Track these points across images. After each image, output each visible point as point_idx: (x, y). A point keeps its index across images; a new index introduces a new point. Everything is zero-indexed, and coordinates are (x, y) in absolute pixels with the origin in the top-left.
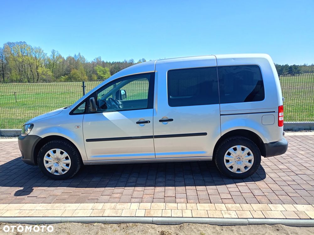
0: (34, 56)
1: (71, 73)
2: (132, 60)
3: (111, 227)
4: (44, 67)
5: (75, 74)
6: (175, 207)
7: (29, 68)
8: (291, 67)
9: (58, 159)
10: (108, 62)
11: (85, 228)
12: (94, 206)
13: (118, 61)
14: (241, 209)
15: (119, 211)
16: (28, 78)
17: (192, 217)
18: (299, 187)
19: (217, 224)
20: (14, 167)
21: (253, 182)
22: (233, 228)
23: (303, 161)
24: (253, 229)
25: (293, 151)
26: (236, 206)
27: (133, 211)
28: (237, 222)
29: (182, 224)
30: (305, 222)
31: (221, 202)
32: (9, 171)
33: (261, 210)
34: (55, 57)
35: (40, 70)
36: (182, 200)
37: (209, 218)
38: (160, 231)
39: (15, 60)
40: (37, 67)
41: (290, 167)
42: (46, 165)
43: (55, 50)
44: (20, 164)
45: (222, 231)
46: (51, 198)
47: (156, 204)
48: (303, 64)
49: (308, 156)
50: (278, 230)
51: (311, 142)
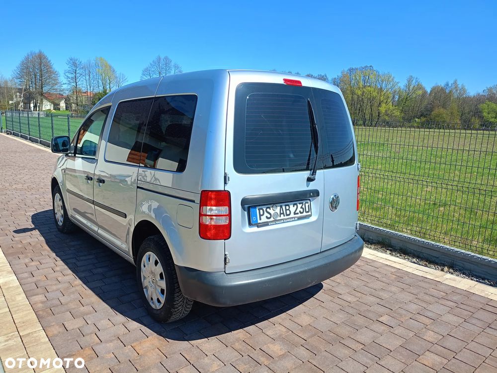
0: (379, 86)
1: (433, 113)
4: (390, 103)
5: (438, 116)
7: (369, 104)
16: (364, 118)
35: (383, 109)
39: (352, 92)
40: (380, 104)
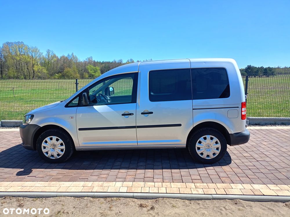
0: (31, 55)
1: (64, 71)
2: (121, 61)
3: (98, 201)
4: (40, 65)
5: (68, 72)
6: (152, 185)
7: (26, 66)
8: (266, 69)
9: (54, 145)
10: (99, 61)
11: (77, 201)
12: (84, 184)
13: (108, 61)
14: (207, 187)
15: (106, 188)
16: (24, 75)
17: (167, 193)
18: (258, 171)
19: (186, 199)
20: (15, 152)
21: (220, 167)
22: (200, 202)
23: (264, 150)
24: (216, 203)
25: (258, 142)
26: (204, 185)
27: (117, 188)
28: (203, 197)
29: (158, 199)
30: (259, 198)
31: (191, 182)
32: (11, 156)
33: (224, 188)
34: (50, 56)
35: (36, 68)
36: (159, 180)
37: (180, 194)
38: (139, 204)
39: (12, 58)
40: (33, 65)
41: (253, 155)
42: (44, 151)
43: (50, 50)
44: (20, 150)
45: (190, 204)
46: (48, 177)
47: (136, 183)
48: (277, 67)
49: (269, 146)
50: (236, 204)
51: (274, 135)
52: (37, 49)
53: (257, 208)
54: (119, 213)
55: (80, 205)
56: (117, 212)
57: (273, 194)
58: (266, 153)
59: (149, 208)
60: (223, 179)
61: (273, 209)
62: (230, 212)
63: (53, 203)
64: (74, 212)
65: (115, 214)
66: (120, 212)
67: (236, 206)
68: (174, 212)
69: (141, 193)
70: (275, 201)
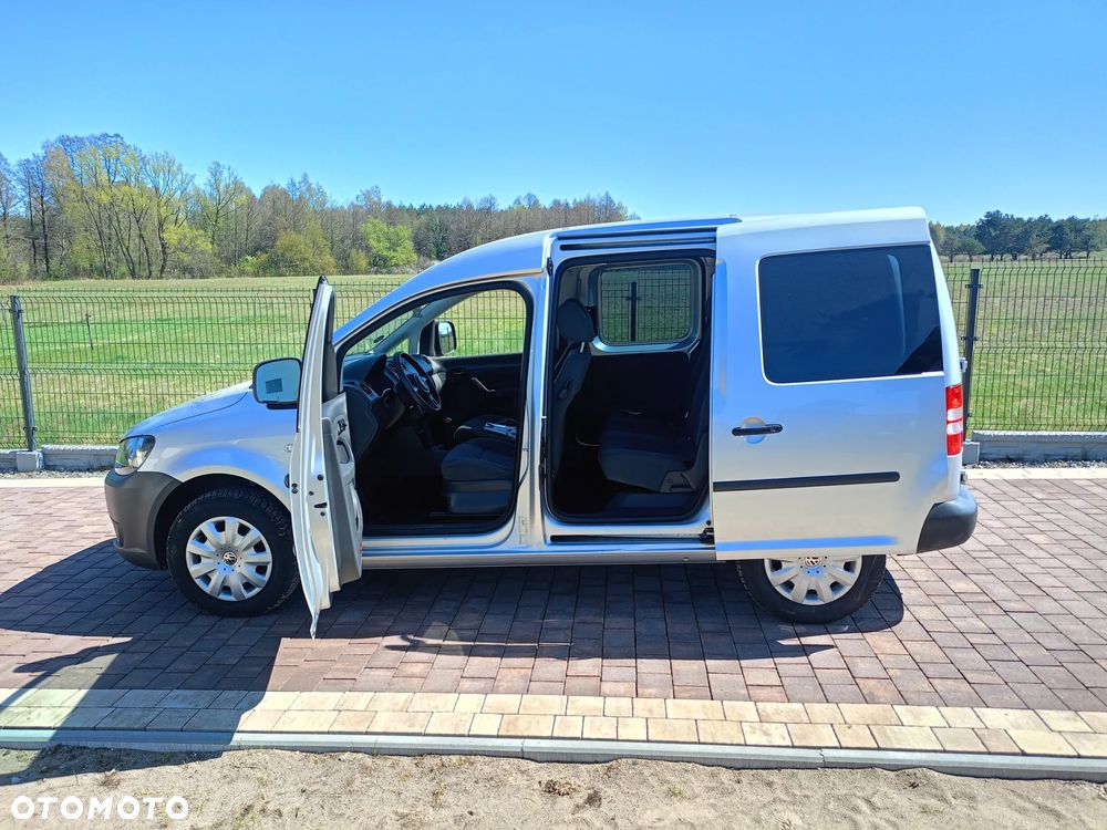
0: (150, 186)
1: (278, 243)
2: (491, 201)
3: (393, 766)
4: (185, 223)
5: (290, 248)
6: (595, 709)
7: (134, 225)
8: (1059, 227)
10: (407, 205)
11: (313, 767)
12: (342, 701)
13: (442, 204)
14: (806, 719)
15: (419, 719)
16: (130, 262)
17: (648, 741)
18: (1004, 653)
19: (724, 763)
20: (90, 573)
21: (859, 635)
22: (774, 776)
23: (1035, 569)
24: (837, 782)
25: (1012, 534)
26: (792, 711)
27: (464, 718)
28: (788, 760)
29: (614, 763)
30: (1002, 765)
31: (744, 695)
32: (76, 586)
33: (869, 722)
34: (223, 187)
35: (172, 235)
36: (622, 688)
37: (700, 743)
38: (544, 782)
39: (84, 198)
40: (161, 225)
41: (991, 586)
42: (194, 570)
43: (221, 163)
44: (109, 564)
45: (737, 786)
46: (209, 673)
47: (535, 699)
49: (1056, 550)
50: (914, 786)
51: (1078, 503)
52: (171, 162)
53: (994, 802)
54: (467, 819)
55: (325, 784)
56: (459, 813)
57: (1059, 749)
58: (1039, 580)
59: (580, 798)
60: (867, 685)
61: (1058, 807)
62: (888, 821)
63: (227, 772)
64: (303, 812)
65: (451, 821)
66: (471, 813)
67: (912, 794)
68: (673, 816)
69: (552, 738)
70: (1067, 777)
